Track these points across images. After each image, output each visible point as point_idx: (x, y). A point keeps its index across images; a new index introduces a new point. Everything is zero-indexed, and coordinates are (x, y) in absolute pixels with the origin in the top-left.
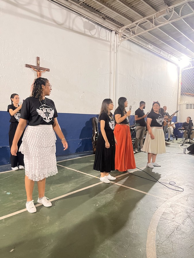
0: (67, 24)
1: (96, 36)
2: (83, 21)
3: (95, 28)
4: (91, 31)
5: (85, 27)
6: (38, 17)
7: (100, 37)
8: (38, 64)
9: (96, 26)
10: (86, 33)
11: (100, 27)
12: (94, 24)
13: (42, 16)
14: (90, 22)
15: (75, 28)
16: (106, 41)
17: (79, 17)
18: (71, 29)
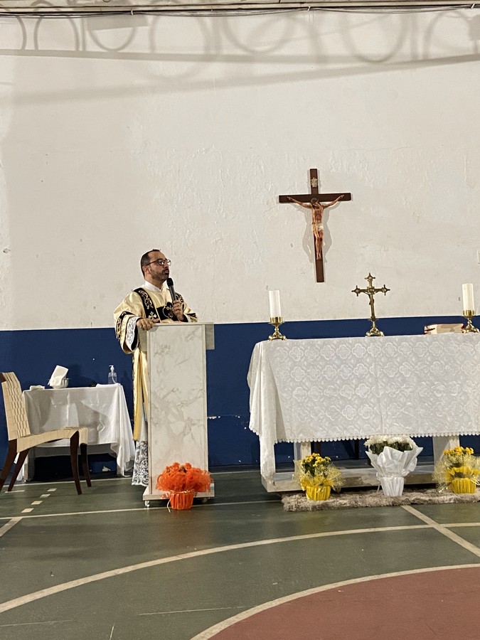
0: (406, 50)
2: (463, 16)
5: (475, 34)
6: (312, 67)
13: (322, 59)
15: (435, 51)
17: (451, 13)
18: (420, 58)
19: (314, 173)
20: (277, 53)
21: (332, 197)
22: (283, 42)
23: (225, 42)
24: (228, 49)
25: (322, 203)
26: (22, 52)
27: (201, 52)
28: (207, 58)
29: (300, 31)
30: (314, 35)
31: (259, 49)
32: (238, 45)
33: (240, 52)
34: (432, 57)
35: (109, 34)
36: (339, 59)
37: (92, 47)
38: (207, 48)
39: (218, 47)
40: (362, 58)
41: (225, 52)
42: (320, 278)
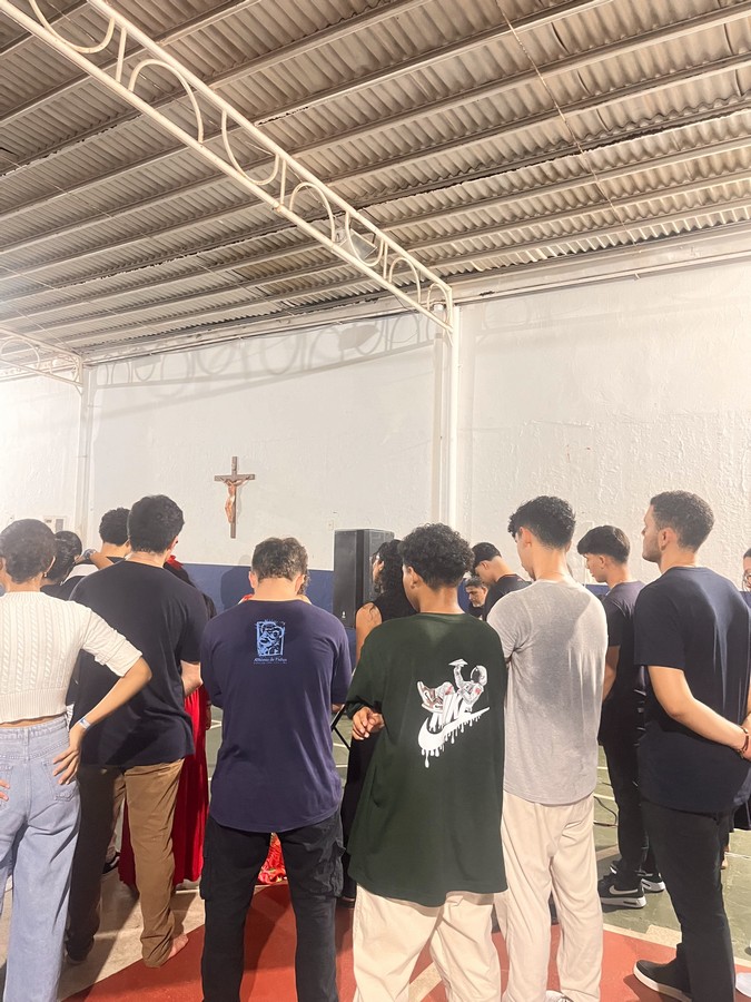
0: (297, 363)
1: (381, 349)
2: (336, 332)
3: (377, 331)
4: (361, 348)
5: (343, 345)
6: (241, 381)
7: (394, 347)
8: (233, 471)
9: (380, 321)
10: (346, 359)
11: (392, 320)
12: (372, 322)
13: (247, 375)
14: (360, 324)
15: (316, 362)
16: (419, 345)
17: (329, 330)
18: (306, 368)
19: (235, 460)
20: (223, 373)
21: (244, 477)
22: (227, 364)
23: (198, 368)
24: (199, 373)
26: (106, 386)
27: (184, 377)
28: (187, 380)
29: (238, 355)
30: (245, 357)
31: (214, 371)
32: (204, 370)
33: (204, 374)
34: (314, 367)
35: (143, 370)
36: (258, 374)
37: (136, 380)
38: (188, 373)
39: (193, 373)
40: (271, 372)
41: (196, 375)
42: (233, 536)
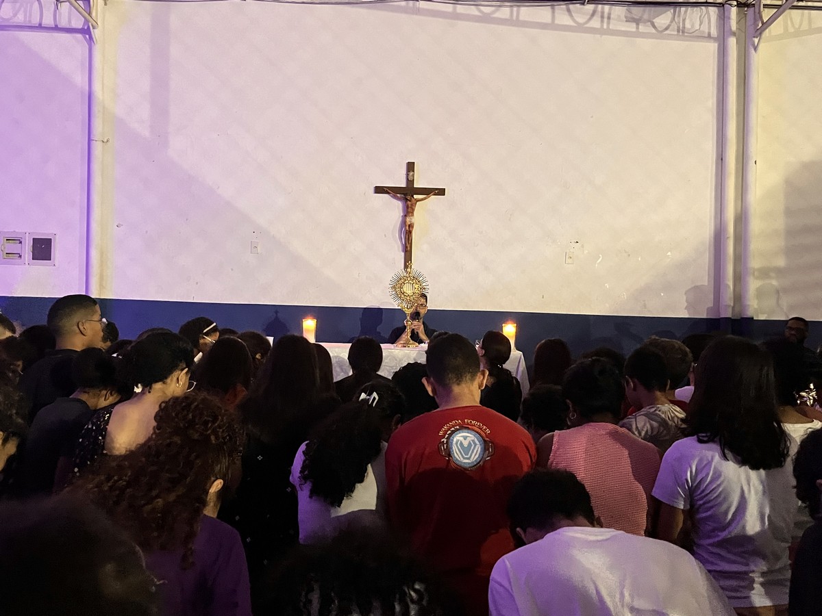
8: (410, 182)
17: (562, 9)
19: (411, 167)
21: (427, 192)
25: (415, 196)
